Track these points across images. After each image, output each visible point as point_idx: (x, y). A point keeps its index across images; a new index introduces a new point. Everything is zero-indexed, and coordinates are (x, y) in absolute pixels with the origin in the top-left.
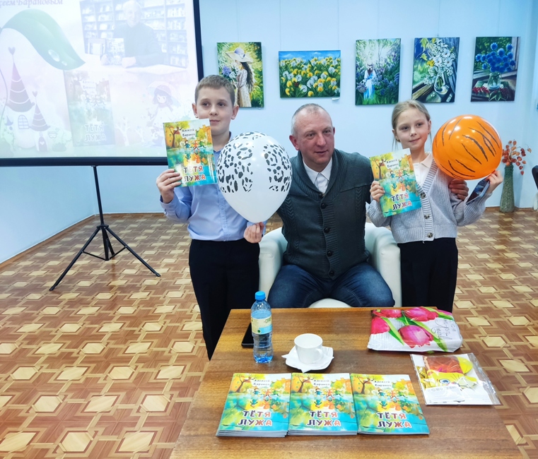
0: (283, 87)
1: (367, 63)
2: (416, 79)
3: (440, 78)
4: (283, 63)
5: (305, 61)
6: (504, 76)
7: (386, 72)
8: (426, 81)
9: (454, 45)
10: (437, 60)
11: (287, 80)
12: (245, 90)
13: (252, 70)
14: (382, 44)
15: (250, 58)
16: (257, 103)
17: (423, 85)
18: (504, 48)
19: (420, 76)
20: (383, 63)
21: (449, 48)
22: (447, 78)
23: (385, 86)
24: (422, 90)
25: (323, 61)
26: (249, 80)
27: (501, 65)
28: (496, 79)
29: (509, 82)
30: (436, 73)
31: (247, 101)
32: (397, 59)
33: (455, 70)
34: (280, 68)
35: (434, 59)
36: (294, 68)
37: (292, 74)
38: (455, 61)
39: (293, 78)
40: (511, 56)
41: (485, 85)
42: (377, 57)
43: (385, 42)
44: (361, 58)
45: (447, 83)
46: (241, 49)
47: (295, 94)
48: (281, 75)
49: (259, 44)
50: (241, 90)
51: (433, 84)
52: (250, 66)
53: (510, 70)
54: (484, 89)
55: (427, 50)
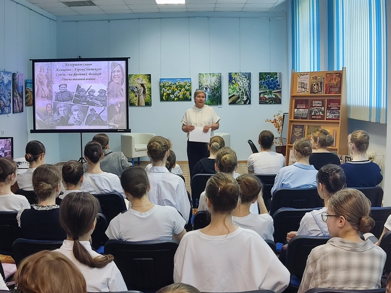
0: (162, 96)
1: (204, 85)
2: (230, 93)
3: (242, 92)
4: (162, 84)
5: (173, 83)
6: (274, 91)
7: (215, 89)
8: (235, 93)
9: (248, 76)
10: (240, 83)
11: (164, 92)
12: (142, 97)
13: (146, 88)
14: (212, 76)
15: (145, 82)
16: (148, 104)
17: (234, 95)
18: (274, 78)
19: (232, 91)
20: (213, 85)
21: (246, 77)
22: (246, 92)
23: (215, 96)
24: (234, 98)
25: (182, 83)
26: (144, 92)
27: (273, 86)
28: (271, 93)
29: (278, 94)
30: (240, 90)
31: (143, 102)
32: (220, 83)
33: (250, 88)
34: (161, 86)
35: (239, 83)
36: (167, 86)
37: (166, 90)
38: (249, 84)
39: (167, 91)
40: (277, 82)
41: (266, 96)
42: (210, 82)
43: (214, 75)
44: (202, 82)
45: (246, 95)
46: (141, 78)
47: (168, 99)
48: (161, 90)
49: (150, 75)
50: (140, 97)
51: (239, 95)
52: (145, 85)
53: (277, 89)
54: (265, 98)
55: (235, 78)
